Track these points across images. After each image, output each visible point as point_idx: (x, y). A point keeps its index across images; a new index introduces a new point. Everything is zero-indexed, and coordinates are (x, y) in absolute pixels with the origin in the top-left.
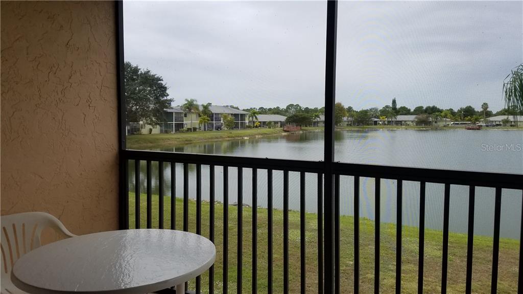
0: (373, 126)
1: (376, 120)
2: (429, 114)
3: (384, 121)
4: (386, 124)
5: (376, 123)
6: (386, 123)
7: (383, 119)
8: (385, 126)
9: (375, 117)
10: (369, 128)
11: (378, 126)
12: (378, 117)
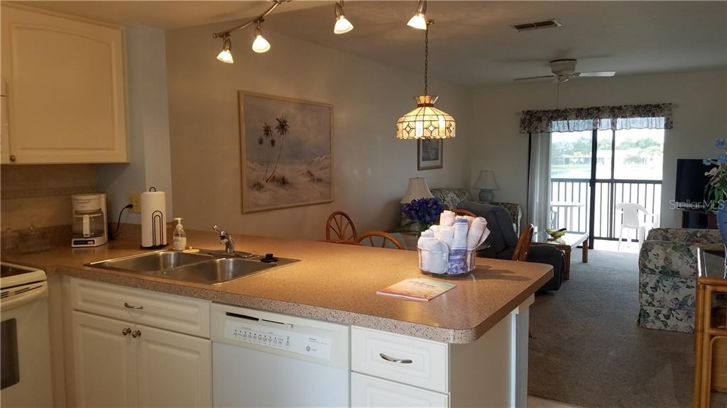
0: (564, 166)
1: (567, 156)
2: (643, 147)
3: (579, 158)
4: (581, 163)
5: (567, 161)
6: (582, 160)
7: (578, 155)
8: (580, 165)
9: (566, 153)
10: (558, 168)
11: (570, 165)
12: (569, 153)
